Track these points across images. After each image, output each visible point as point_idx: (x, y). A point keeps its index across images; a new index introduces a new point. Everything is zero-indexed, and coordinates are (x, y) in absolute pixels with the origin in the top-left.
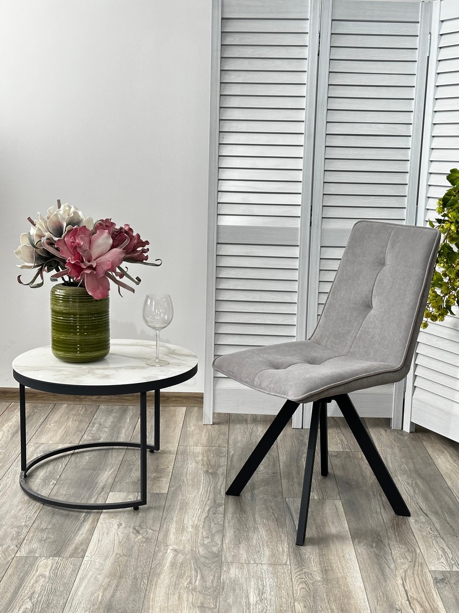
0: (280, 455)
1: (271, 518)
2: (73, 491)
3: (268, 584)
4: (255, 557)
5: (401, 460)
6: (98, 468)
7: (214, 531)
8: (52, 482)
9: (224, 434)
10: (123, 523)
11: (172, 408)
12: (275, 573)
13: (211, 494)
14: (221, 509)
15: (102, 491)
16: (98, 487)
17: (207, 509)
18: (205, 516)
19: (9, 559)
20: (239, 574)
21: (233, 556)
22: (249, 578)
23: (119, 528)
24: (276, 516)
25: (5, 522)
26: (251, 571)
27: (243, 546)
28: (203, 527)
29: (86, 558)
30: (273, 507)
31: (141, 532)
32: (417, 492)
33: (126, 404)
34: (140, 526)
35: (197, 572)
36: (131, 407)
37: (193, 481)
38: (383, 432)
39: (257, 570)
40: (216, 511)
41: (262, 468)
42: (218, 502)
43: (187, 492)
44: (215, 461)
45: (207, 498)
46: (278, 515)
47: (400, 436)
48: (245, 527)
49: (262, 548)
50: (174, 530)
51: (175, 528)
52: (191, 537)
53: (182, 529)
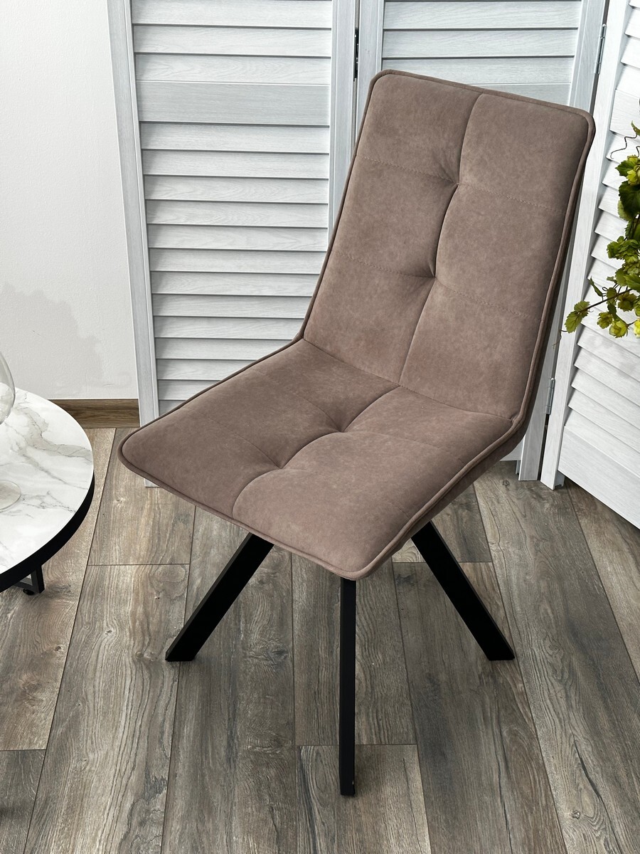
0: (296, 587)
1: (267, 831)
5: (539, 587)
9: (186, 522)
13: (141, 744)
14: (158, 804)
17: (128, 806)
24: (278, 820)
30: (273, 785)
32: (573, 703)
37: (107, 692)
38: (501, 489)
40: (148, 811)
41: (255, 637)
42: (154, 772)
43: (89, 741)
44: (161, 615)
45: (132, 760)
46: (281, 817)
47: (534, 502)
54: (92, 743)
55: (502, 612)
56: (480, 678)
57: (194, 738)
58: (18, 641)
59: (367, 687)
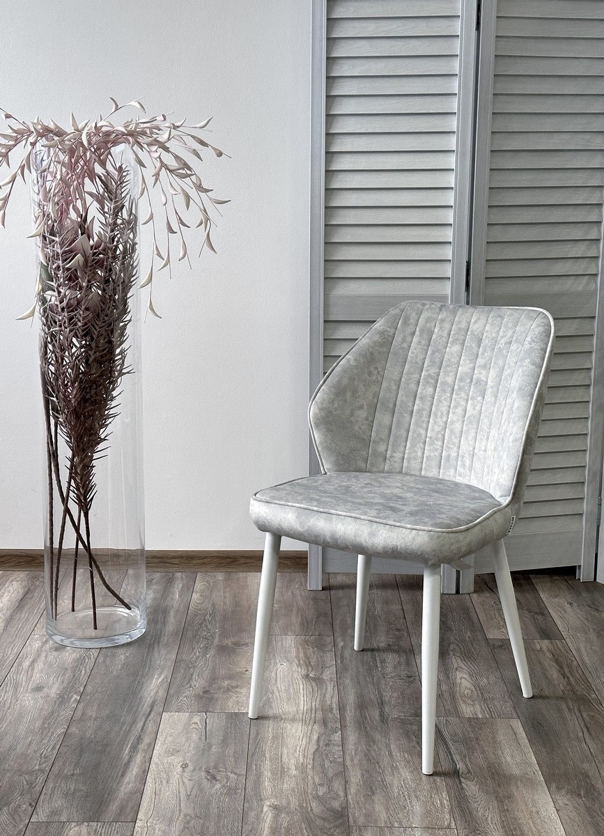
2: (107, 712)
4: (400, 816)
6: (140, 674)
7: (330, 775)
8: (74, 698)
9: (325, 617)
10: (190, 764)
11: (241, 575)
13: (318, 712)
14: (337, 737)
15: (151, 711)
16: (144, 705)
17: (315, 737)
18: (314, 749)
19: (22, 826)
21: (365, 815)
23: (184, 771)
25: (9, 765)
27: (376, 798)
28: (313, 767)
29: (139, 823)
31: (218, 778)
33: (171, 570)
34: (216, 768)
36: (178, 575)
37: (287, 691)
38: (566, 606)
40: (330, 740)
41: (389, 669)
42: (330, 725)
43: (280, 711)
44: (317, 658)
45: (313, 718)
47: (593, 613)
48: (377, 767)
49: (408, 801)
50: (269, 774)
51: (271, 770)
52: (297, 785)
53: (281, 771)
55: (575, 663)
56: (562, 691)
57: (356, 710)
58: (218, 667)
59: (477, 693)
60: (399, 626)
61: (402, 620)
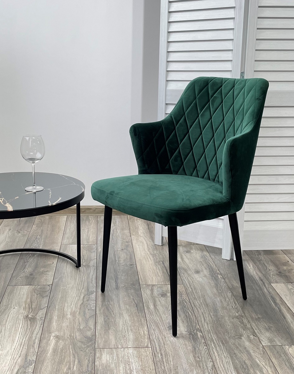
1: (132, 304)
3: (134, 368)
7: (88, 317)
12: (139, 357)
13: (85, 283)
17: (82, 297)
18: (81, 303)
20: (110, 359)
21: (106, 342)
22: (119, 363)
24: (136, 301)
26: (120, 356)
27: (110, 331)
28: (79, 313)
30: (133, 294)
35: (74, 357)
39: (124, 355)
40: (89, 298)
41: (122, 261)
42: (90, 290)
43: (67, 283)
44: (88, 255)
45: (82, 286)
46: (137, 301)
48: (112, 314)
49: (127, 332)
50: (57, 318)
51: (57, 316)
52: (70, 324)
53: (63, 316)
54: (68, 283)
60: (127, 240)
61: (129, 237)
